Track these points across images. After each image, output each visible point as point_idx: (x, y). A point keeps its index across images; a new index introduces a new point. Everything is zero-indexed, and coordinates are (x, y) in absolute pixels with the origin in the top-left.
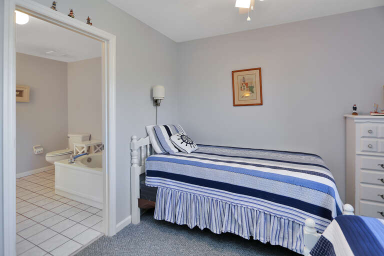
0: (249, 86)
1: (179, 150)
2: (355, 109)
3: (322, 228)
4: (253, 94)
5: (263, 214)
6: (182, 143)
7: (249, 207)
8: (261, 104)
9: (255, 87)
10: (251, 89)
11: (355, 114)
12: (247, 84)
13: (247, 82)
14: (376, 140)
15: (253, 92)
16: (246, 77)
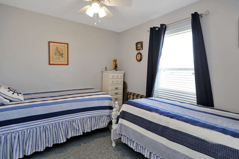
0: (60, 53)
1: (10, 100)
2: (106, 68)
3: (111, 114)
4: (63, 58)
5: (88, 118)
6: (13, 94)
7: (76, 119)
8: (68, 64)
9: (64, 54)
10: (62, 55)
11: (106, 70)
12: (59, 52)
13: (59, 50)
14: (114, 79)
15: (63, 57)
16: (59, 47)
